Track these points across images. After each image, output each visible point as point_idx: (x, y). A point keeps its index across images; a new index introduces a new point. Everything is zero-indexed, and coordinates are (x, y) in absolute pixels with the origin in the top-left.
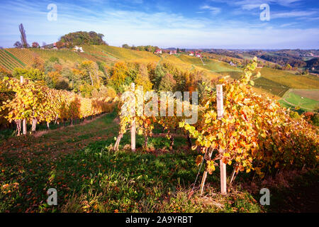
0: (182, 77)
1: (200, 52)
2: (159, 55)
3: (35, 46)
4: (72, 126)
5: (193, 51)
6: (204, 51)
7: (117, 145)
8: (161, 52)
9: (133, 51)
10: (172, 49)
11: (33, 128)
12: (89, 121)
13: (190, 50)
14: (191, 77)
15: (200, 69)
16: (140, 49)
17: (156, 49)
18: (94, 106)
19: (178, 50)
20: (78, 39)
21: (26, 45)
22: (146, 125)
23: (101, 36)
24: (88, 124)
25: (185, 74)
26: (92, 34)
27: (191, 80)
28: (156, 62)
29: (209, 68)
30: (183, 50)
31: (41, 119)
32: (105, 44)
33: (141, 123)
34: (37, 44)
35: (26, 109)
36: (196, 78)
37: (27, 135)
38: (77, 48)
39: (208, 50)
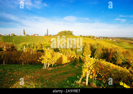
0: (106, 50)
1: (115, 38)
2: (95, 39)
3: (50, 35)
4: (60, 67)
5: (112, 38)
6: (118, 38)
7: (80, 81)
8: (96, 38)
9: (84, 38)
10: (101, 37)
11: (48, 67)
12: (65, 65)
13: (110, 37)
14: (111, 50)
15: (115, 46)
16: (87, 37)
17: (94, 37)
18: (68, 59)
19: (104, 38)
20: (64, 33)
21: (48, 35)
22: (94, 74)
23: (72, 32)
24: (65, 67)
25: (107, 48)
26: (69, 31)
27: (111, 51)
28: (93, 42)
29: (120, 46)
30: (106, 38)
31: (51, 63)
32: (73, 35)
33: (92, 73)
34: (51, 35)
35: (48, 60)
36: (113, 51)
37: (46, 69)
38: (63, 36)
39: (120, 38)
